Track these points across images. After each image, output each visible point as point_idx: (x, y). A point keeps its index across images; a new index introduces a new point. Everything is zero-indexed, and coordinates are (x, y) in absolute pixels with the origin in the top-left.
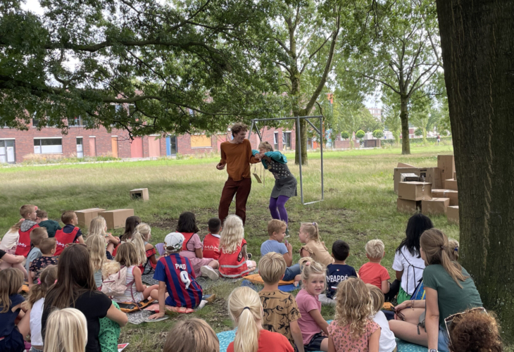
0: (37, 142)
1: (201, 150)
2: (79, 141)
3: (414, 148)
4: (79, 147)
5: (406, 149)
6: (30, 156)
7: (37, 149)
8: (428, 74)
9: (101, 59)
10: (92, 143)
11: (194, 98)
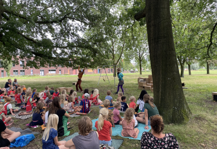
0: (49, 70)
1: (90, 73)
2: (60, 70)
3: (143, 73)
4: (60, 72)
5: (141, 73)
6: (48, 74)
7: (49, 72)
8: (146, 55)
9: (66, 50)
10: (63, 71)
11: (89, 60)
